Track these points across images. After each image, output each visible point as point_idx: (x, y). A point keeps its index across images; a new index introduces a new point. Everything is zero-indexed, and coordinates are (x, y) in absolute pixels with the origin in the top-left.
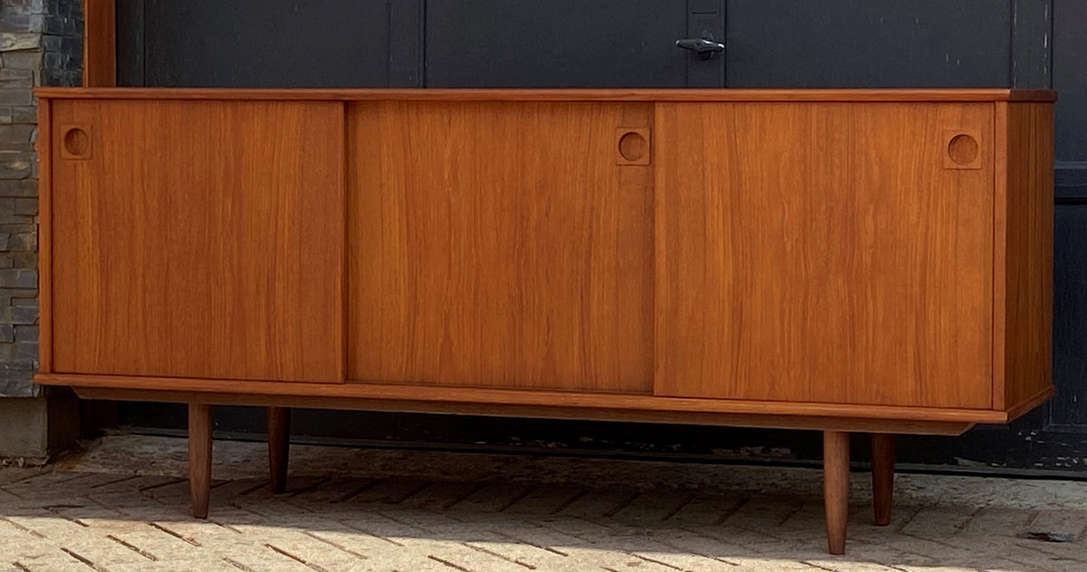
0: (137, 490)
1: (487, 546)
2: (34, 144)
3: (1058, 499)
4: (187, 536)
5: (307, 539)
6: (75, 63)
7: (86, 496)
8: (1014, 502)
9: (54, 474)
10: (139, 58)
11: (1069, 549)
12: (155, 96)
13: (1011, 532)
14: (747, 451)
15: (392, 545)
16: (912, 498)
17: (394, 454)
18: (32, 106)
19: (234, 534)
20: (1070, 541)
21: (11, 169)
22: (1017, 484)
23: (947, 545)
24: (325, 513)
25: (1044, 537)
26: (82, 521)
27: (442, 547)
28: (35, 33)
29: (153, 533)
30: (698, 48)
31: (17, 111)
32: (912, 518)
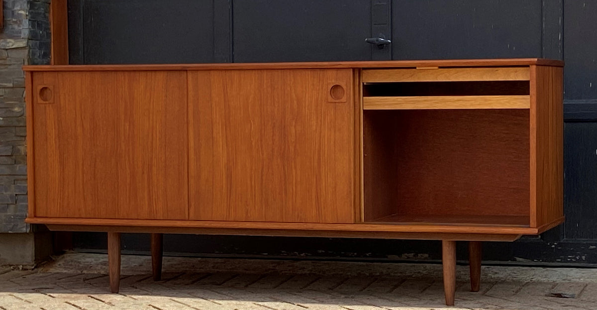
0: (82, 280)
1: (266, 304)
2: (25, 98)
3: (568, 277)
4: (107, 301)
5: (170, 302)
6: (46, 55)
7: (55, 284)
8: (545, 279)
9: (38, 273)
10: (81, 53)
11: (572, 301)
12: (87, 69)
13: (542, 294)
14: (406, 256)
15: (216, 304)
16: (491, 278)
17: (219, 260)
18: (23, 78)
19: (132, 300)
20: (573, 298)
21: (13, 112)
22: (547, 270)
23: (508, 300)
24: (181, 290)
25: (559, 296)
26: (52, 295)
27: (243, 305)
28: (25, 39)
29: (89, 300)
30: (377, 43)
31: (16, 81)
32: (491, 288)
